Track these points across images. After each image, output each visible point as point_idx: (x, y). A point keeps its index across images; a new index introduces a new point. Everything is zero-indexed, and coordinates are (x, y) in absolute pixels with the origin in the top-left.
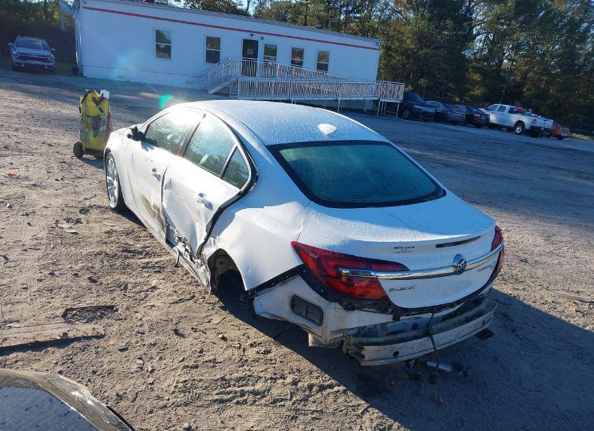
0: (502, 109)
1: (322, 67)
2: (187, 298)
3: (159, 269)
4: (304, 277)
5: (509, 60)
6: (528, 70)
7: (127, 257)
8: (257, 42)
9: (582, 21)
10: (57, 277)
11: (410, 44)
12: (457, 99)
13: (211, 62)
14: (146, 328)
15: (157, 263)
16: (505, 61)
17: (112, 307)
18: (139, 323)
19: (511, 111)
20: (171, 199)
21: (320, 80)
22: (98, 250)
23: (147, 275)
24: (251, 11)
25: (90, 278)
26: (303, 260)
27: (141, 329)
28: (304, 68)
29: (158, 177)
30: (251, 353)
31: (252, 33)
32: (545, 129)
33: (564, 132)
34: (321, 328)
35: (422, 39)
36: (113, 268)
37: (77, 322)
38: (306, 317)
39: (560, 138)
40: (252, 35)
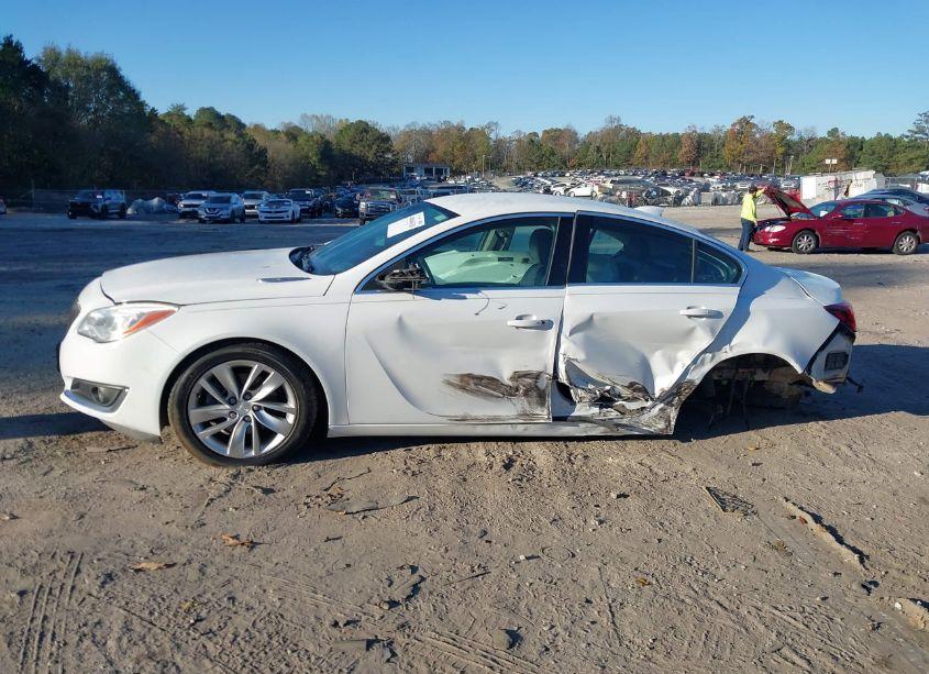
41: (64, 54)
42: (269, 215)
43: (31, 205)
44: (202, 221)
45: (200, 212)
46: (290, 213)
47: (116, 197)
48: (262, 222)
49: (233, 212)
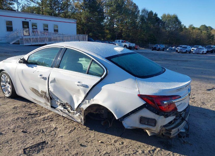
0: (119, 41)
1: (56, 31)
2: (73, 129)
3: (51, 119)
4: (147, 108)
5: (116, 25)
6: (123, 28)
7: (32, 118)
8: (28, 22)
9: (135, 12)
10: (5, 135)
11: (84, 21)
12: (103, 39)
13: (9, 31)
14: (67, 147)
15: (48, 117)
16: (115, 26)
17: (44, 142)
18: (63, 146)
19: (122, 42)
20: (55, 87)
21: (57, 35)
22: (16, 117)
23: (48, 123)
24: (19, 10)
25: (23, 131)
26: (146, 102)
27: (65, 148)
28: (49, 31)
29: (45, 79)
30: (117, 145)
31: (26, 18)
32: (133, 47)
33: (138, 47)
34: (155, 127)
35: (88, 19)
36: (30, 123)
37: (33, 154)
38: (148, 125)
39: (137, 49)
40: (26, 19)
41: (167, 15)
42: (196, 52)
43: (148, 47)
44: (178, 53)
45: (178, 50)
46: (202, 51)
47: (163, 46)
48: (193, 54)
49: (187, 51)
